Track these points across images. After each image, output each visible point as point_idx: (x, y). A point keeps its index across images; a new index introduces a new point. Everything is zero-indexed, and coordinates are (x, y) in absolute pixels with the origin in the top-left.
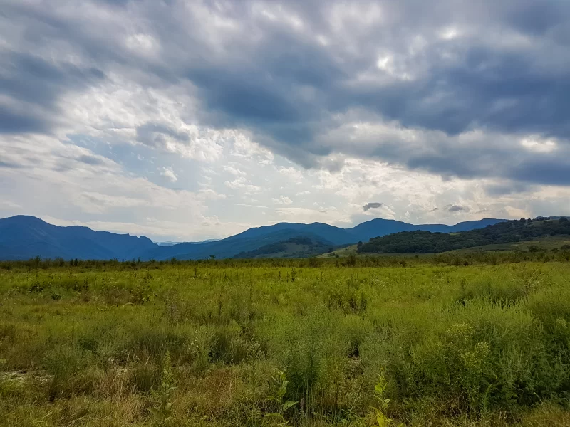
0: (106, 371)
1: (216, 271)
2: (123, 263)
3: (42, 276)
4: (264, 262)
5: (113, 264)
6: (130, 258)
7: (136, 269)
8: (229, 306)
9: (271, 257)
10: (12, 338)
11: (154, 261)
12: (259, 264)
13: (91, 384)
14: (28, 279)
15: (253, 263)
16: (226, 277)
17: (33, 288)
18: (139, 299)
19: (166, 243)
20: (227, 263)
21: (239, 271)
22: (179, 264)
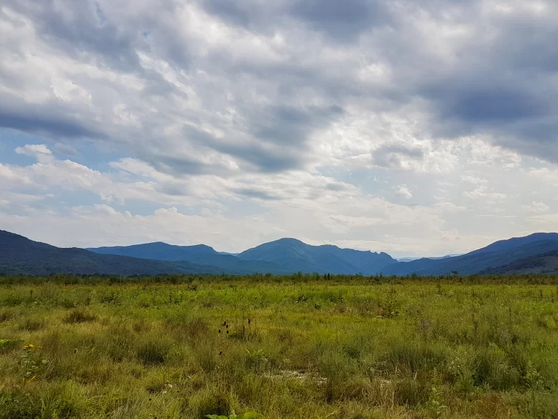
0: (371, 380)
1: (462, 288)
2: (367, 278)
3: (305, 289)
4: (517, 278)
5: (359, 278)
6: (374, 273)
7: (380, 284)
8: (486, 326)
9: (526, 274)
10: (290, 341)
11: (395, 276)
12: (512, 280)
13: (359, 391)
14: (294, 290)
15: (504, 280)
16: (474, 295)
17: (300, 299)
18: (388, 313)
19: (404, 259)
20: (473, 279)
21: (488, 288)
22: (420, 279)
